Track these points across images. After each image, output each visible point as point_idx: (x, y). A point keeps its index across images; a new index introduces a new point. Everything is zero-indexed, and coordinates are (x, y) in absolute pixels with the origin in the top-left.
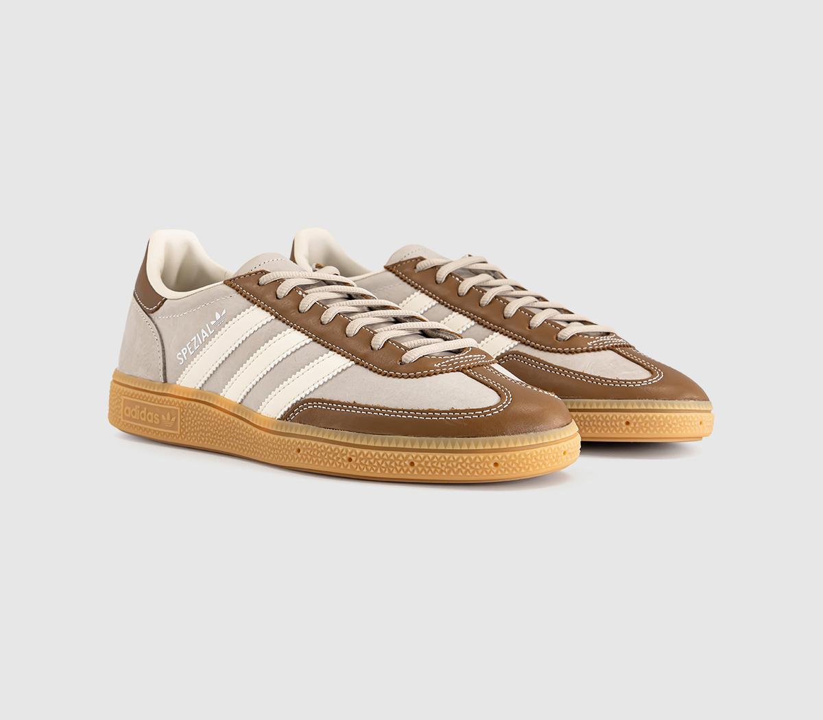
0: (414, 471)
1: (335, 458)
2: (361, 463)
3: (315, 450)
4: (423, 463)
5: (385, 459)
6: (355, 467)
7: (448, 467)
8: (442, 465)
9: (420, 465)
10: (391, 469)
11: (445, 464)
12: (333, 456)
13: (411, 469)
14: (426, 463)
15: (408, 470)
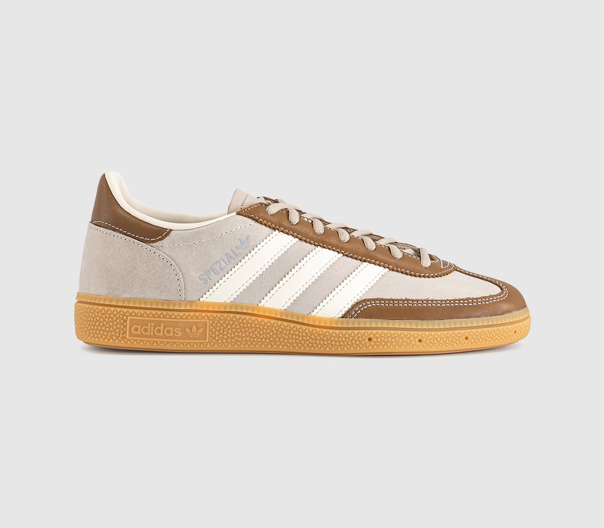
0: (468, 343)
1: (408, 341)
2: (431, 343)
3: (389, 337)
4: (475, 337)
5: (448, 337)
6: (425, 345)
7: (490, 337)
8: (486, 336)
9: (473, 338)
10: (453, 344)
11: (488, 335)
12: (407, 340)
13: (467, 342)
14: (477, 336)
15: (464, 343)
